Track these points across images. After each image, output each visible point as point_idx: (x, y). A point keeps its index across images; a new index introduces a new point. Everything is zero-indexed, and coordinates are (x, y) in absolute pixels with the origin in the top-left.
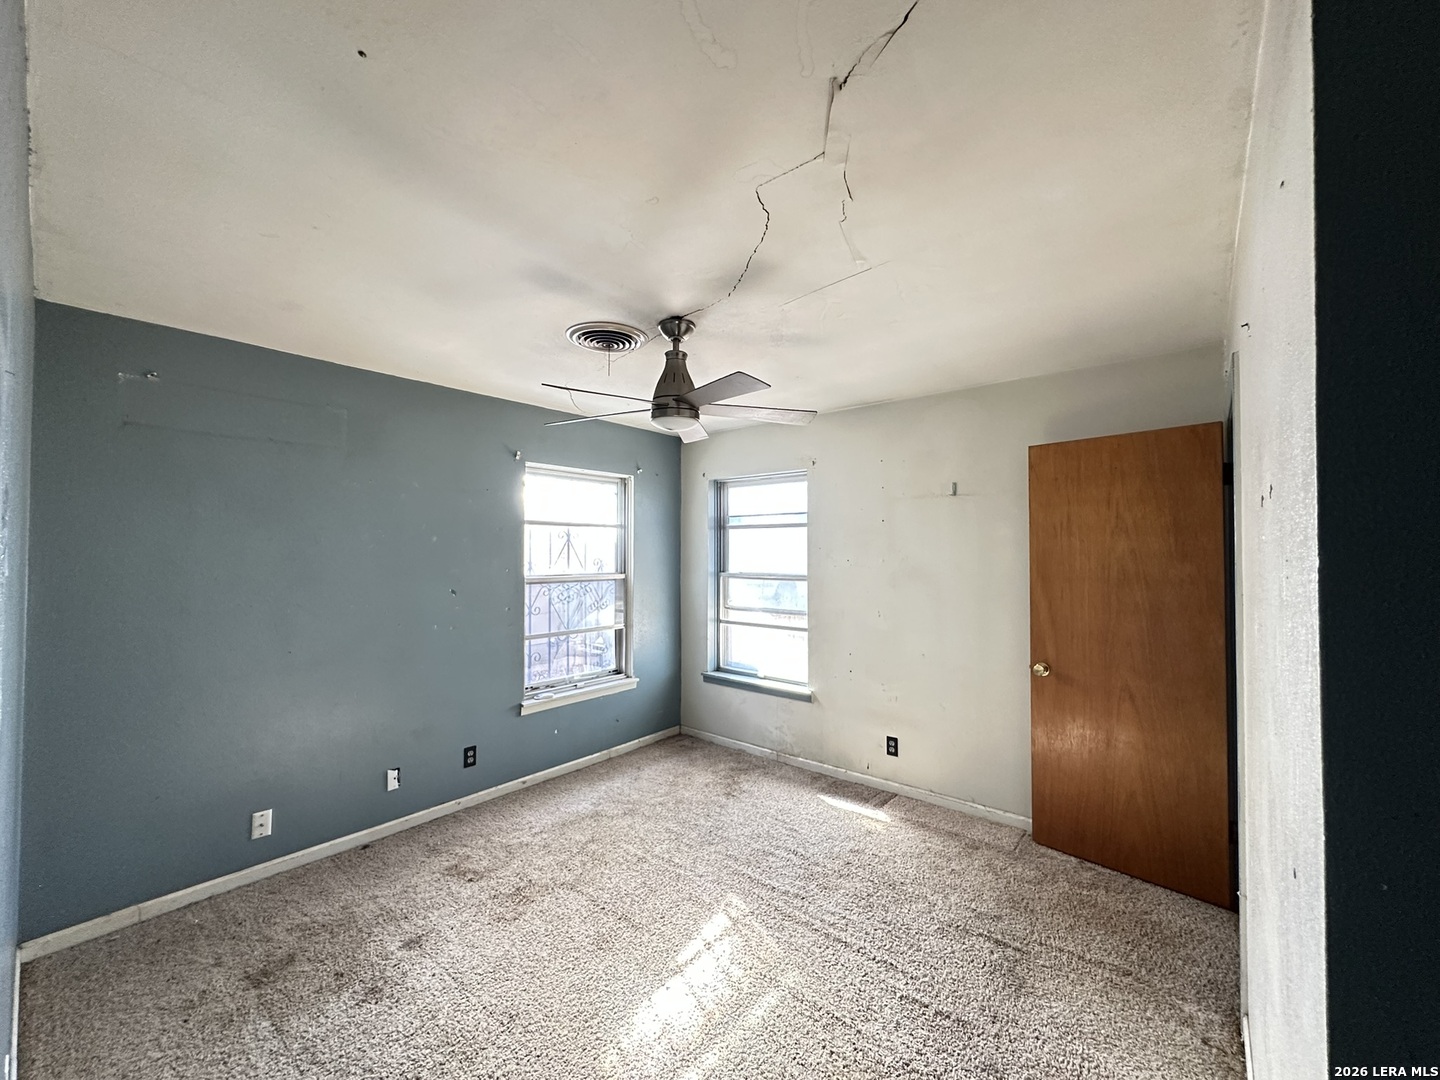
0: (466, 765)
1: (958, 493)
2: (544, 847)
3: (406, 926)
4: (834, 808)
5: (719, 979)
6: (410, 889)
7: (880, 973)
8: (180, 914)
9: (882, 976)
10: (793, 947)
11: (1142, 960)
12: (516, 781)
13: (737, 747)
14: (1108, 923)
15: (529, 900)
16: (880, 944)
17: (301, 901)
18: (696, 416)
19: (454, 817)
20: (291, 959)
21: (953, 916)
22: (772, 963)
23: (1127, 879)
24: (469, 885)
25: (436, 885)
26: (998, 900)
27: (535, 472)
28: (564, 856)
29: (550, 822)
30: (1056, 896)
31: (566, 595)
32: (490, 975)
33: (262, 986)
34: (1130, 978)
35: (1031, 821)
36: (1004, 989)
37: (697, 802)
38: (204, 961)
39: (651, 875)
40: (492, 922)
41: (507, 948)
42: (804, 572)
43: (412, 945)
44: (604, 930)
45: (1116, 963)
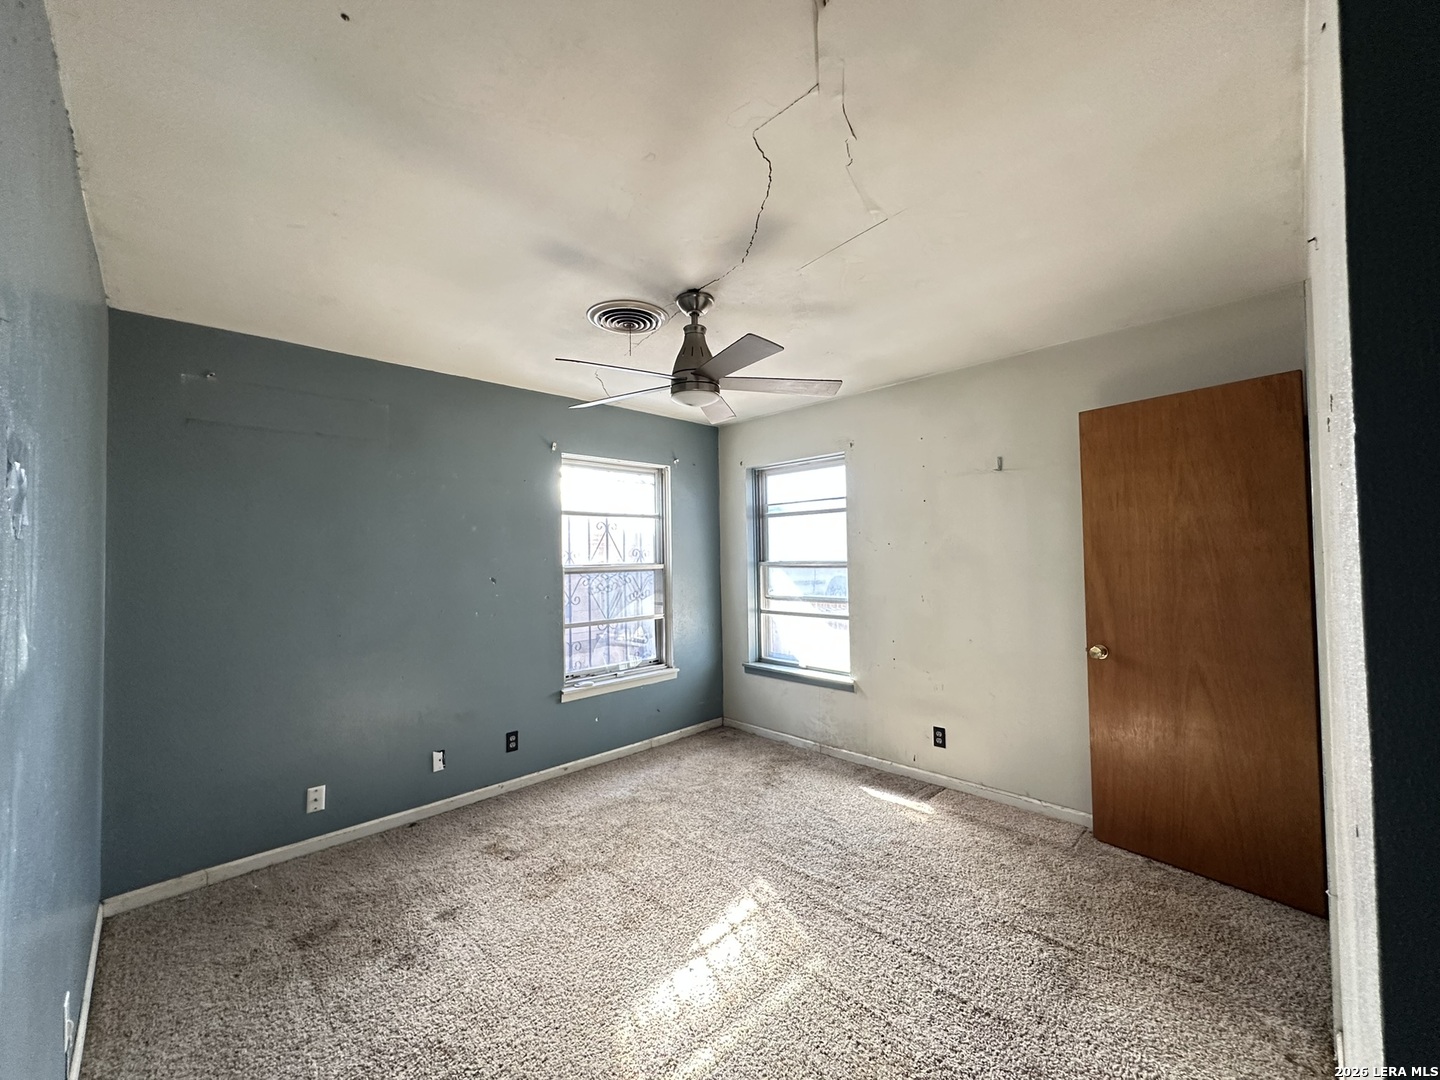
0: (509, 750)
1: (1004, 468)
2: (581, 830)
3: (443, 899)
4: (876, 800)
5: (744, 963)
6: (450, 865)
7: (916, 965)
8: (242, 880)
9: (918, 969)
10: (824, 936)
11: (1217, 966)
12: (558, 767)
13: (780, 739)
14: (1177, 926)
15: (562, 880)
16: (917, 937)
17: (349, 872)
18: (717, 390)
19: (498, 800)
20: (335, 924)
21: (999, 912)
22: (800, 950)
23: (1202, 880)
24: (505, 863)
25: (474, 862)
26: (1052, 897)
27: (572, 463)
28: (599, 839)
29: (587, 807)
30: (1118, 896)
31: (605, 585)
32: (517, 948)
33: (307, 947)
34: (1201, 985)
35: (1091, 816)
36: (1052, 989)
37: (735, 791)
38: (258, 923)
39: (683, 859)
40: (524, 898)
41: (536, 924)
42: (844, 558)
43: (446, 917)
44: (632, 911)
45: (1184, 969)
